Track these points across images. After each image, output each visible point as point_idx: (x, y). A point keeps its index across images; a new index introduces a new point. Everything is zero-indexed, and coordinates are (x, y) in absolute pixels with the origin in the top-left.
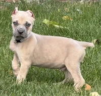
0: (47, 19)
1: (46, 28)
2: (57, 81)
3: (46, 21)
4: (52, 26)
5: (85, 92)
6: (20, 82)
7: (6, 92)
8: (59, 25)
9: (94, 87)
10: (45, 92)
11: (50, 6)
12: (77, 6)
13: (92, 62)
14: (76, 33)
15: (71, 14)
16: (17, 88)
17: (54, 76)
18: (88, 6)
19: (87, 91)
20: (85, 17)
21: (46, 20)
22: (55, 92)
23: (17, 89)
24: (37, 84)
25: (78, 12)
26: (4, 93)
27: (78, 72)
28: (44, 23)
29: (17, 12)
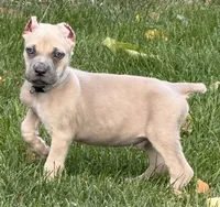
0: (112, 37)
1: (109, 58)
2: (134, 174)
3: (109, 42)
4: (121, 53)
5: (196, 197)
6: (52, 175)
7: (22, 198)
8: (138, 50)
9: (214, 186)
10: (107, 198)
11: (117, 8)
12: (178, 7)
13: (210, 131)
14: (176, 68)
15: (165, 26)
16: (46, 188)
17: (127, 162)
18: (202, 8)
19: (199, 196)
20: (195, 33)
21: (108, 39)
22: (130, 197)
23: (47, 192)
24: (91, 181)
25: (180, 21)
26: (18, 200)
27: (177, 153)
28: (105, 47)
29: (35, 27)
